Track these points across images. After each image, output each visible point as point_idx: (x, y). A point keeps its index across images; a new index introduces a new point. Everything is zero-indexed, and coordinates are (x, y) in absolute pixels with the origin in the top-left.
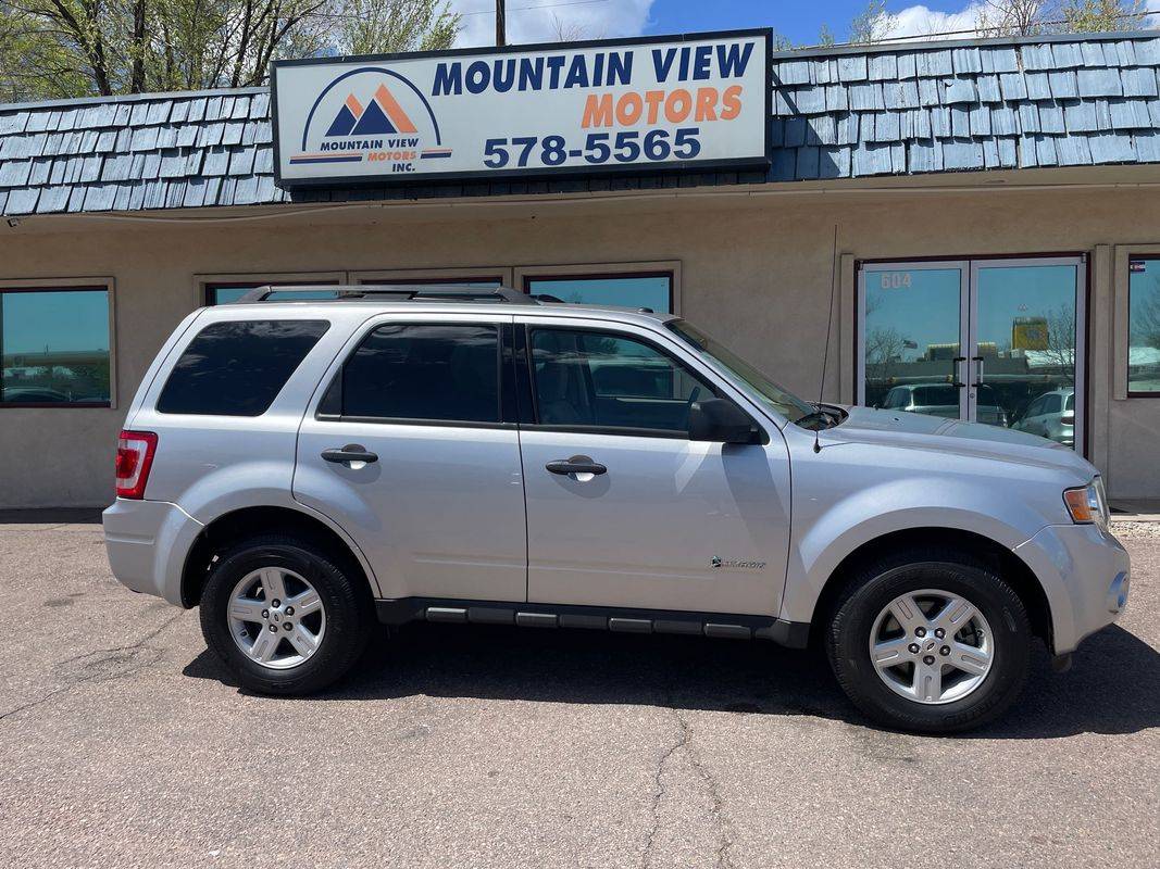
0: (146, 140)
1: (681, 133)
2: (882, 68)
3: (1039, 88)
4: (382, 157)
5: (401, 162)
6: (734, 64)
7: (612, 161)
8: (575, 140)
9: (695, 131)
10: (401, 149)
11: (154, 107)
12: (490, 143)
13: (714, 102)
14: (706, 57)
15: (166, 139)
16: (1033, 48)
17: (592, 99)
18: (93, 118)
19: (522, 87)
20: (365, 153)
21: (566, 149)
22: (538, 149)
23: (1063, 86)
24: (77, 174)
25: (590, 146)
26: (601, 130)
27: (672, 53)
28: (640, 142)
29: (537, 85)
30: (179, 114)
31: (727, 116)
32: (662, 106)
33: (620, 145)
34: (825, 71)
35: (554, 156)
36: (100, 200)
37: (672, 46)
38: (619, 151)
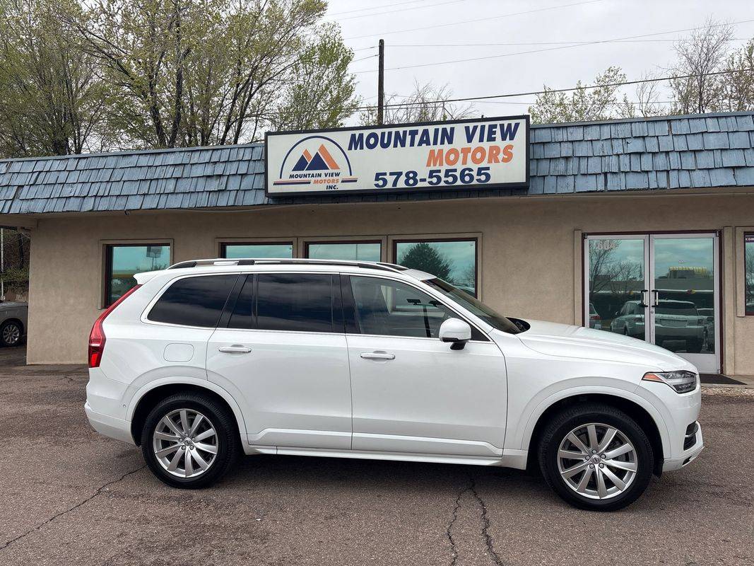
0: (198, 171)
1: (480, 170)
2: (593, 133)
3: (680, 144)
4: (321, 182)
5: (331, 184)
6: (509, 133)
7: (442, 184)
8: (423, 173)
9: (488, 169)
10: (331, 178)
11: (203, 153)
12: (378, 175)
13: (498, 153)
14: (494, 130)
15: (209, 171)
16: (678, 122)
17: (432, 152)
18: (171, 159)
19: (395, 146)
20: (312, 179)
21: (418, 178)
22: (403, 178)
23: (695, 144)
24: (163, 189)
25: (431, 176)
26: (437, 168)
27: (475, 128)
28: (458, 174)
29: (403, 145)
30: (215, 158)
31: (504, 160)
32: (470, 155)
33: (447, 175)
34: (561, 135)
35: (411, 182)
36: (174, 202)
37: (475, 124)
38: (446, 179)
